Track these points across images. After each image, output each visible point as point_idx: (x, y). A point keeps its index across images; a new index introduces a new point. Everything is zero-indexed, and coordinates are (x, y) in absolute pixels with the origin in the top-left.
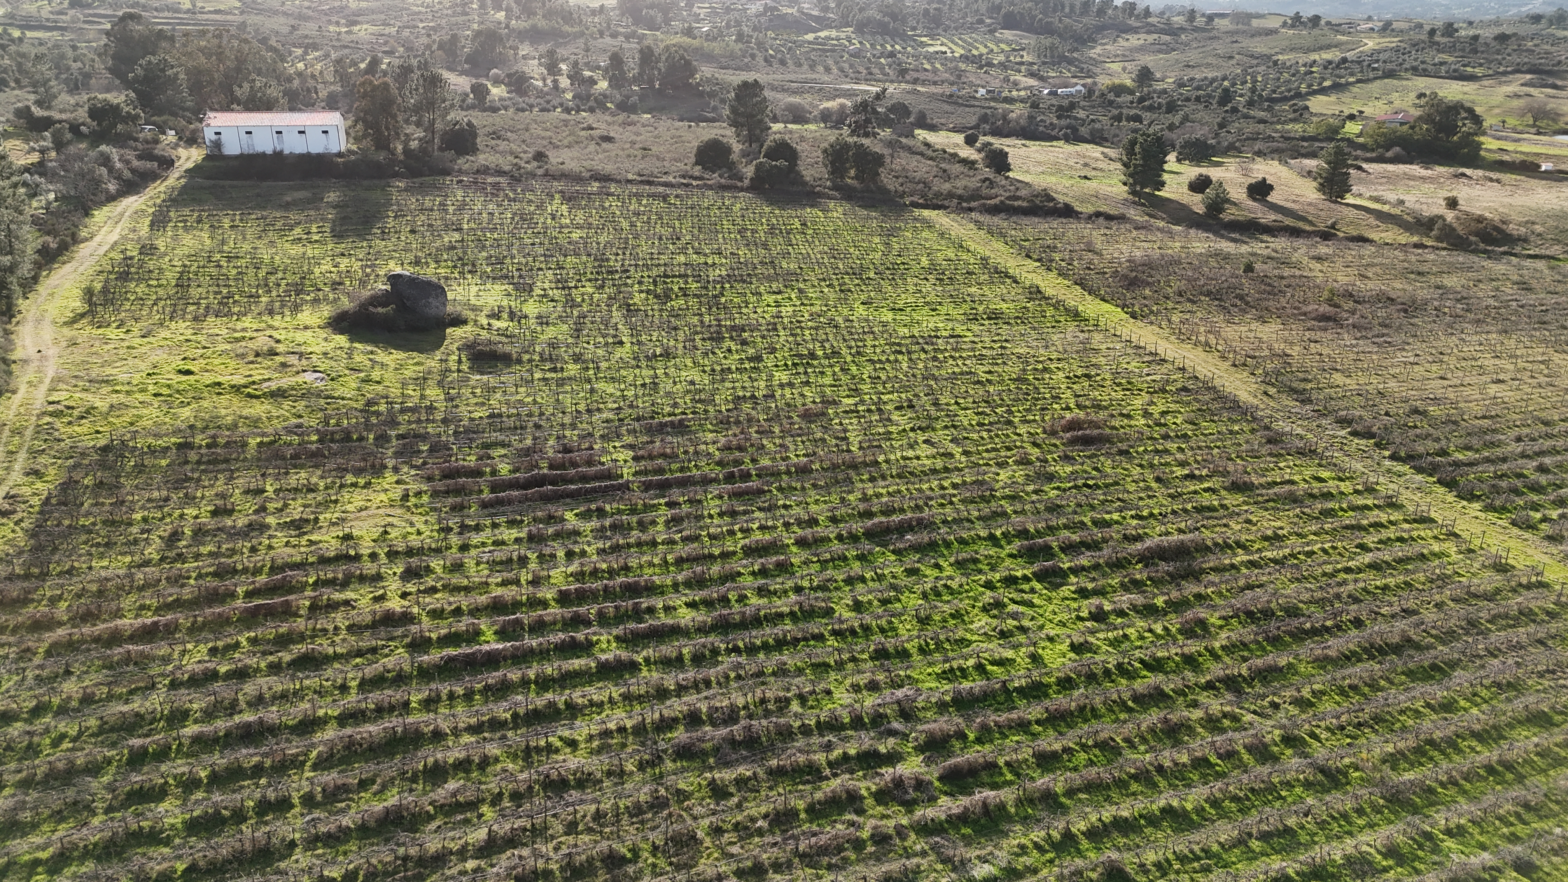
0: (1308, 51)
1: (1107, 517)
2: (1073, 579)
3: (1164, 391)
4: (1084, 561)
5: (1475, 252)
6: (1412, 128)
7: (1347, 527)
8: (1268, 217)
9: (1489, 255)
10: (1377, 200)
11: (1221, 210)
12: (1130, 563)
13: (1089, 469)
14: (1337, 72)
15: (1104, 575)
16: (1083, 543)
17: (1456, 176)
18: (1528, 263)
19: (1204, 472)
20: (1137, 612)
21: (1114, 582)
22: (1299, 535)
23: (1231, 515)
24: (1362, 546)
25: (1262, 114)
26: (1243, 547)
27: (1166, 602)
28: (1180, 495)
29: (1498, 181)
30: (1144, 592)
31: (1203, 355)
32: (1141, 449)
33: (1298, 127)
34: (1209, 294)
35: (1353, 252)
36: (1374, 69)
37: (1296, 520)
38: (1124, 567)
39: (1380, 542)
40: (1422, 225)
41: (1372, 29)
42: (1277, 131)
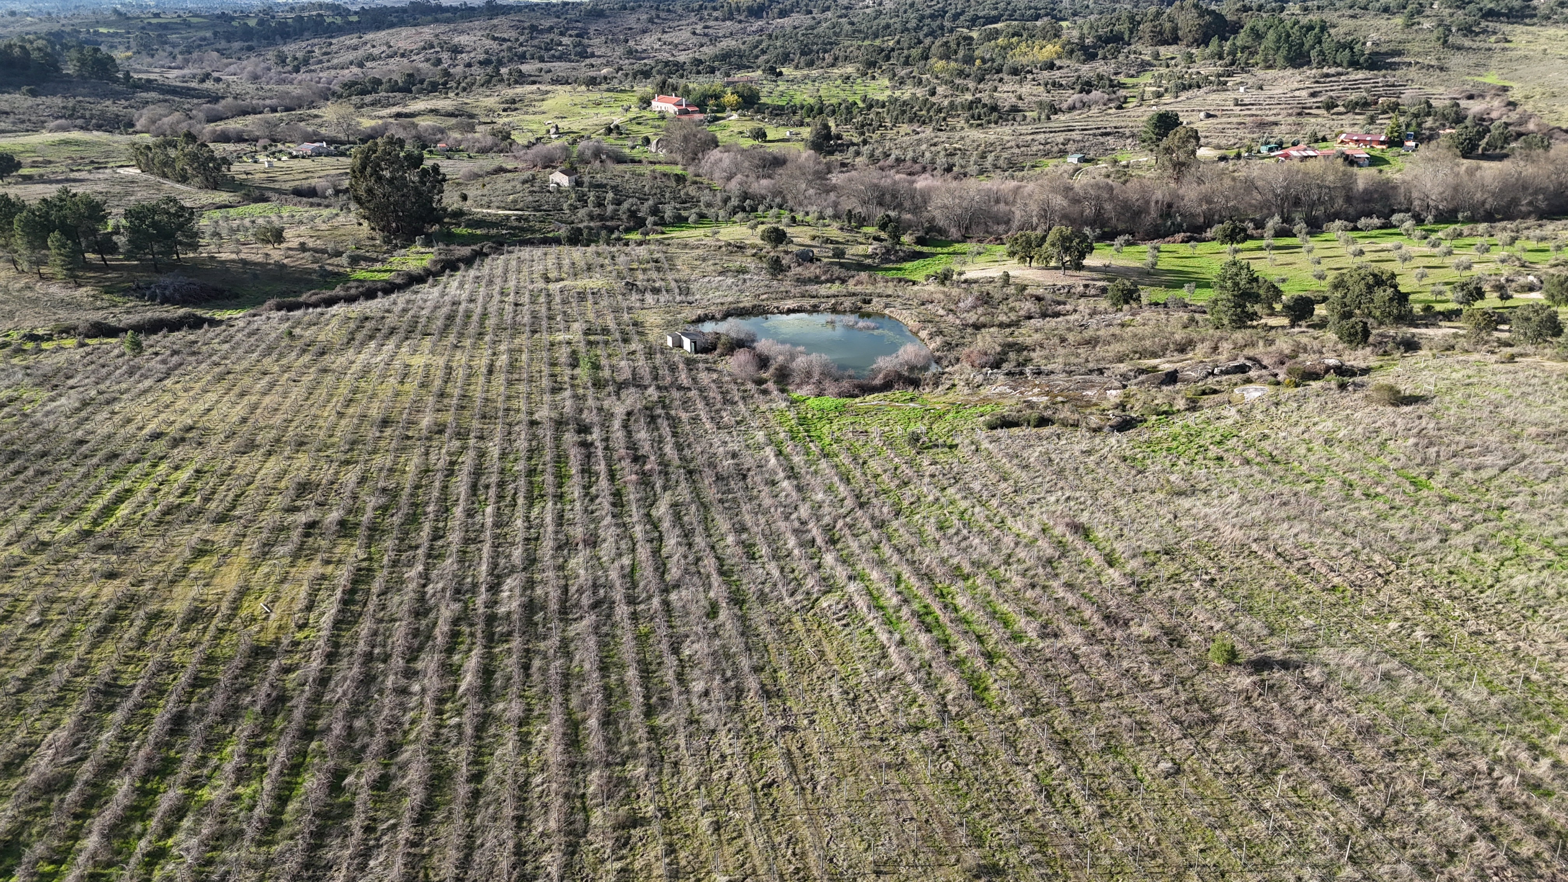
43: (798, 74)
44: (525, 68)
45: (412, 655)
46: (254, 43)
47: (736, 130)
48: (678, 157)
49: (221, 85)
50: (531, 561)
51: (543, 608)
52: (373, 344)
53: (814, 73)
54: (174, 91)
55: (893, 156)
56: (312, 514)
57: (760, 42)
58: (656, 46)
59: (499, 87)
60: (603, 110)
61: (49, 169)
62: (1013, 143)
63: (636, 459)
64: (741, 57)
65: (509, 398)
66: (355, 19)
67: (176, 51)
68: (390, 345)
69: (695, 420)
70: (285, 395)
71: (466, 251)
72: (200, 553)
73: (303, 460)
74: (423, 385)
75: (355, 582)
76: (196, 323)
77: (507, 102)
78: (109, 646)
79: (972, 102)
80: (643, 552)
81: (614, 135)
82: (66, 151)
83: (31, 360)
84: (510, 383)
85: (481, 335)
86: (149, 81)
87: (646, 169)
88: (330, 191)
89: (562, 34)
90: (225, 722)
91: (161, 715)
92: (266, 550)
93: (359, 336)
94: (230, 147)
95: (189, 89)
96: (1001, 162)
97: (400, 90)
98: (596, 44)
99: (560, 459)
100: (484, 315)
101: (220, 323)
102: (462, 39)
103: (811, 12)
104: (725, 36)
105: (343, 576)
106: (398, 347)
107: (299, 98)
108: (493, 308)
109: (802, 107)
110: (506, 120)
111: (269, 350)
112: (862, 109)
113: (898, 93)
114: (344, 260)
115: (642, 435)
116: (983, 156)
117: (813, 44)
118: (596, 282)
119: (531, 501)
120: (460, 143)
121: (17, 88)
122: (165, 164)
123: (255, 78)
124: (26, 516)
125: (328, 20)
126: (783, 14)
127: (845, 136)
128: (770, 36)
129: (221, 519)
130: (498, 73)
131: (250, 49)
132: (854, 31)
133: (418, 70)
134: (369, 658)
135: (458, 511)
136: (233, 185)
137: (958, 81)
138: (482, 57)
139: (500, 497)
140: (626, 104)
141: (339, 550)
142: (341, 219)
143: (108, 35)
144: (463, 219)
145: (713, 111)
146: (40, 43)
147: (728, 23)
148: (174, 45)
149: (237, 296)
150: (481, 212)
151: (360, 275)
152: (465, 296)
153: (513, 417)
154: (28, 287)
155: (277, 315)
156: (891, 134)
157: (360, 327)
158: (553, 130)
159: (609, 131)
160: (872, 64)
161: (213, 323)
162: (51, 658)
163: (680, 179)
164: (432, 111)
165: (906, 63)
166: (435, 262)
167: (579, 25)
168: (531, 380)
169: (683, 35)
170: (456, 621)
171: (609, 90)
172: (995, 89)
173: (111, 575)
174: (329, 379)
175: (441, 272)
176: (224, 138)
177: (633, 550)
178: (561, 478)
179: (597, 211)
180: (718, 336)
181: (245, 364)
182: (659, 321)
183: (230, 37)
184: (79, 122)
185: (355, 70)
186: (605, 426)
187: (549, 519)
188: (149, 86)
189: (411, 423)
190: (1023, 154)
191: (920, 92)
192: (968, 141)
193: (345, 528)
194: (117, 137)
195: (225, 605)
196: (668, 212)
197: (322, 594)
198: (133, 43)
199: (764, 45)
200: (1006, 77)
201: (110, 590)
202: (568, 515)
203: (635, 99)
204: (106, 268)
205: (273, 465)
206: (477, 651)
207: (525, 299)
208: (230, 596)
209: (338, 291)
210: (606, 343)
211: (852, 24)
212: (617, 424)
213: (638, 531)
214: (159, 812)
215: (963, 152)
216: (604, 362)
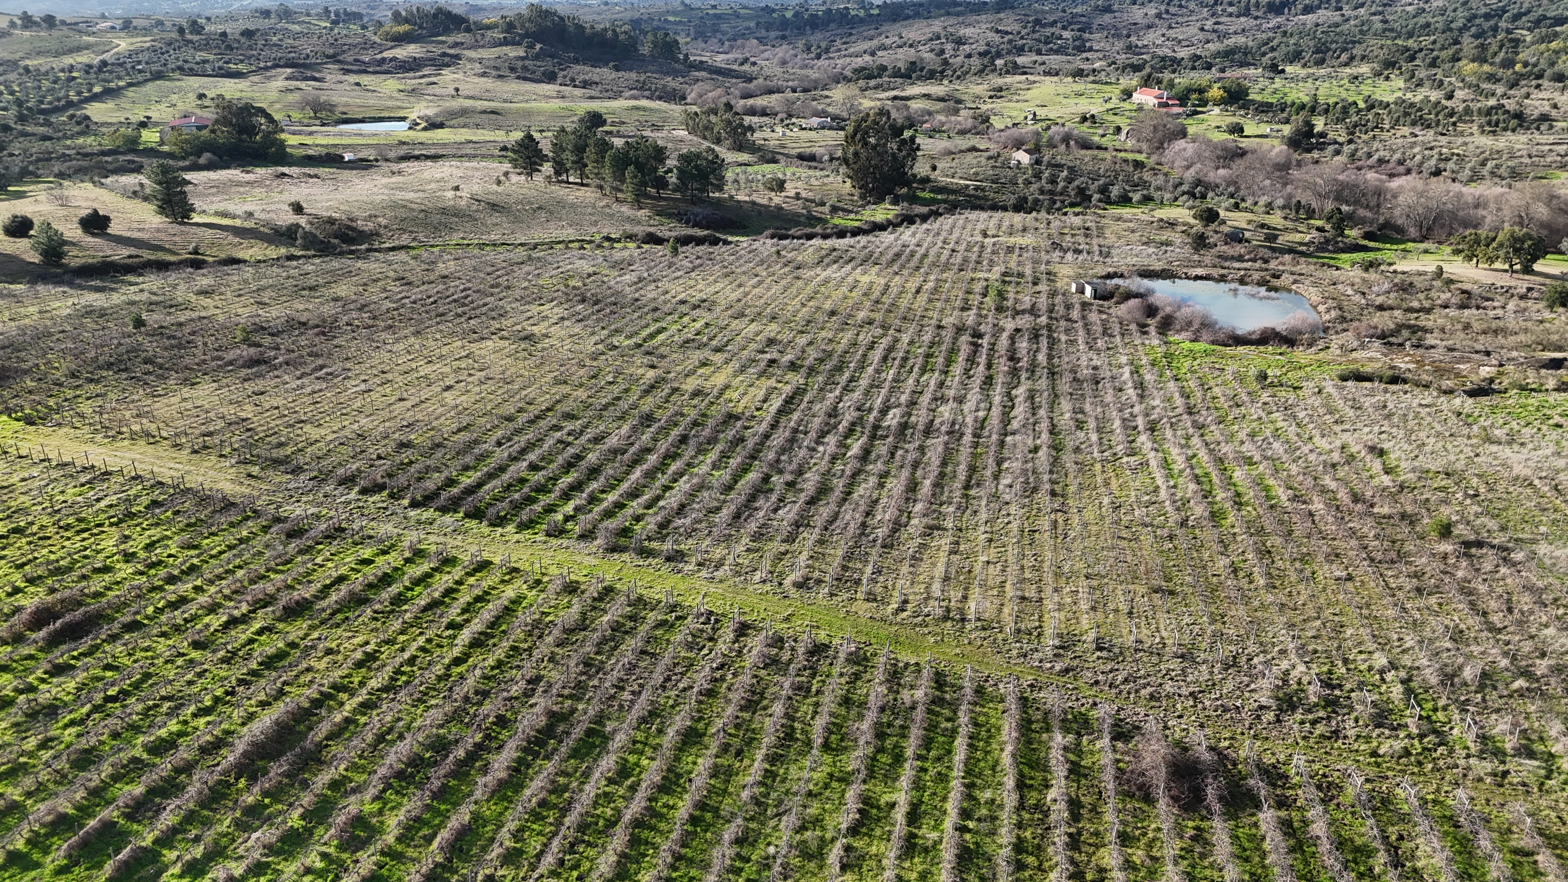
0: (58, 54)
1: (163, 733)
2: (170, 855)
3: (131, 515)
4: (168, 819)
5: (342, 254)
6: (213, 131)
7: (425, 609)
8: (121, 254)
9: (358, 255)
10: (224, 215)
11: (61, 255)
12: (229, 785)
13: (98, 672)
14: (102, 76)
15: (207, 823)
16: (152, 792)
17: (278, 177)
18: (391, 256)
19: (244, 608)
20: (277, 853)
21: (223, 828)
22: (390, 642)
23: (307, 652)
24: (451, 626)
25: (42, 130)
26: (342, 688)
27: (303, 817)
28: (234, 653)
29: (316, 176)
30: (269, 818)
31: (150, 449)
32: (150, 610)
33: (90, 140)
34: (109, 366)
35: (234, 277)
36: (140, 71)
37: (373, 625)
38: (224, 796)
39: (464, 611)
40: (282, 235)
41: (113, 28)
42: (69, 148)
43: (1303, 72)
44: (1020, 60)
45: (822, 434)
46: (787, 33)
47: (1214, 124)
48: (1144, 146)
49: (756, 68)
50: (912, 403)
51: (914, 428)
52: (835, 266)
53: (1322, 72)
54: (719, 71)
55: (1376, 157)
56: (775, 355)
57: (1270, 40)
58: (1158, 42)
59: (990, 76)
60: (1082, 101)
61: (622, 129)
62: (1525, 153)
63: (1011, 359)
64: (1246, 54)
65: (926, 310)
66: (875, 12)
67: (724, 38)
68: (849, 267)
69: (1072, 342)
70: (769, 289)
71: (924, 210)
72: (704, 365)
73: (774, 326)
74: (865, 294)
75: (795, 393)
76: (715, 242)
77: (994, 90)
78: (649, 399)
79: (1492, 108)
80: (996, 411)
81: (1087, 124)
82: (636, 115)
83: (607, 253)
84: (930, 301)
85: (918, 268)
86: (701, 62)
87: (1107, 155)
88: (826, 158)
89: (1064, 28)
90: (709, 443)
91: (675, 433)
92: (743, 370)
93: (826, 261)
94: (756, 119)
95: (731, 70)
96: (1502, 171)
97: (901, 76)
98: (1097, 40)
99: (953, 351)
100: (925, 255)
101: (730, 243)
102: (967, 32)
103: (1341, 9)
104: (1235, 33)
105: (788, 389)
106: (854, 269)
107: (816, 81)
108: (932, 252)
109: (1293, 104)
110: (989, 106)
111: (762, 262)
112: (1360, 110)
113: (1409, 95)
114: (826, 209)
115: (1023, 345)
116: (1483, 164)
117: (1332, 42)
118: (1027, 240)
119: (923, 371)
120: (943, 124)
121: (606, 64)
122: (706, 128)
123: (784, 63)
124: (605, 332)
125: (852, 13)
126: (1308, 10)
127: (1331, 135)
128: (1285, 33)
129: (718, 350)
130: (993, 64)
131: (783, 38)
132: (1384, 30)
133: (922, 59)
134: (795, 431)
135: (870, 370)
136: (753, 148)
137: (1484, 86)
138: (982, 49)
139: (902, 366)
140: (1107, 96)
141: (787, 377)
142: (831, 179)
143: (676, 23)
144: (928, 186)
145: (1194, 105)
146: (626, 28)
147: (1242, 19)
148: (724, 33)
149: (745, 227)
150: (944, 180)
151: (836, 221)
152: (914, 241)
153: (926, 321)
154: (607, 206)
155: (769, 242)
156: (1385, 135)
157: (827, 255)
158: (1030, 117)
159: (1084, 119)
160: (1390, 64)
161: (726, 243)
162: (618, 399)
163: (1139, 165)
164: (925, 95)
165: (1433, 64)
166: (897, 216)
167: (1084, 19)
168: (947, 301)
169: (1191, 31)
170: (853, 424)
171: (1094, 82)
172: (1528, 96)
173: (653, 367)
174: (800, 283)
175: (899, 225)
176: (752, 112)
177: (989, 409)
178: (949, 362)
179: (1049, 187)
180: (1118, 287)
181: (744, 269)
182: (1071, 273)
183: (769, 27)
184: (647, 93)
185: (867, 58)
186: (996, 336)
187: (933, 382)
188: (701, 66)
189: (850, 316)
190: (1533, 164)
191: (1435, 95)
192: (1471, 147)
193: (793, 366)
194: (673, 107)
195: (715, 391)
196: (1115, 191)
197: (773, 396)
198: (692, 30)
199: (1275, 43)
200: (1545, 83)
201: (651, 374)
202: (948, 383)
203: (1118, 92)
204: (660, 198)
205: (754, 327)
206: (864, 439)
207: (962, 248)
208: (719, 387)
209: (818, 229)
210: (1018, 283)
211: (1385, 22)
212: (1005, 335)
213: (997, 400)
214: (670, 472)
215: (1461, 158)
216: (1011, 295)
